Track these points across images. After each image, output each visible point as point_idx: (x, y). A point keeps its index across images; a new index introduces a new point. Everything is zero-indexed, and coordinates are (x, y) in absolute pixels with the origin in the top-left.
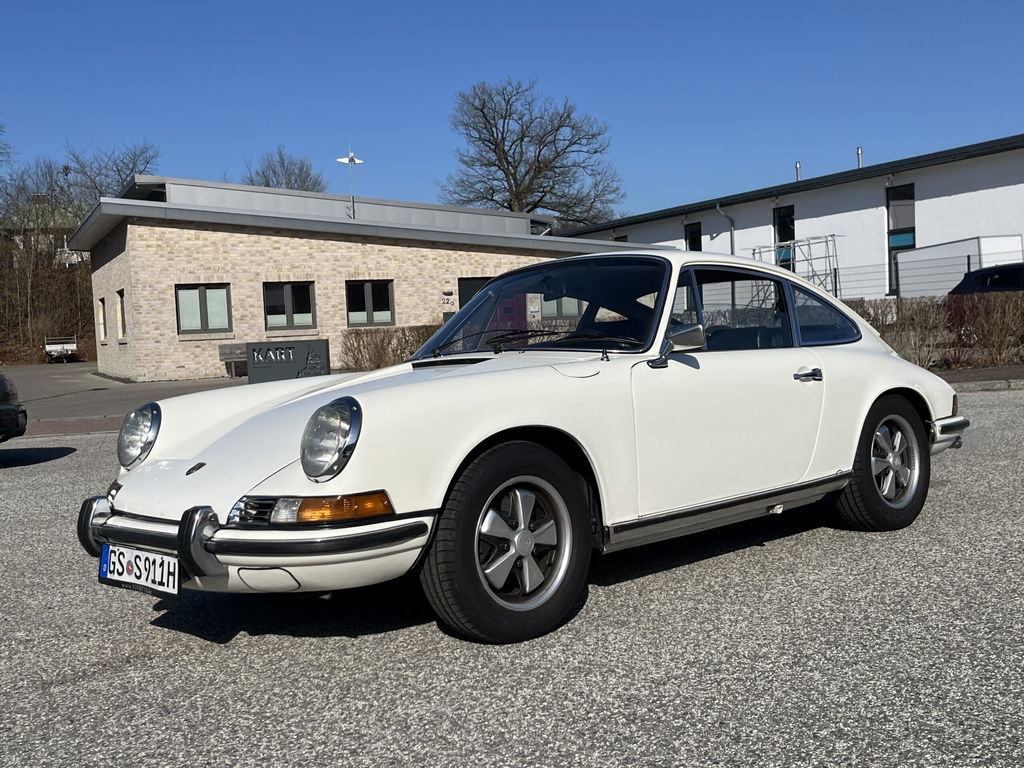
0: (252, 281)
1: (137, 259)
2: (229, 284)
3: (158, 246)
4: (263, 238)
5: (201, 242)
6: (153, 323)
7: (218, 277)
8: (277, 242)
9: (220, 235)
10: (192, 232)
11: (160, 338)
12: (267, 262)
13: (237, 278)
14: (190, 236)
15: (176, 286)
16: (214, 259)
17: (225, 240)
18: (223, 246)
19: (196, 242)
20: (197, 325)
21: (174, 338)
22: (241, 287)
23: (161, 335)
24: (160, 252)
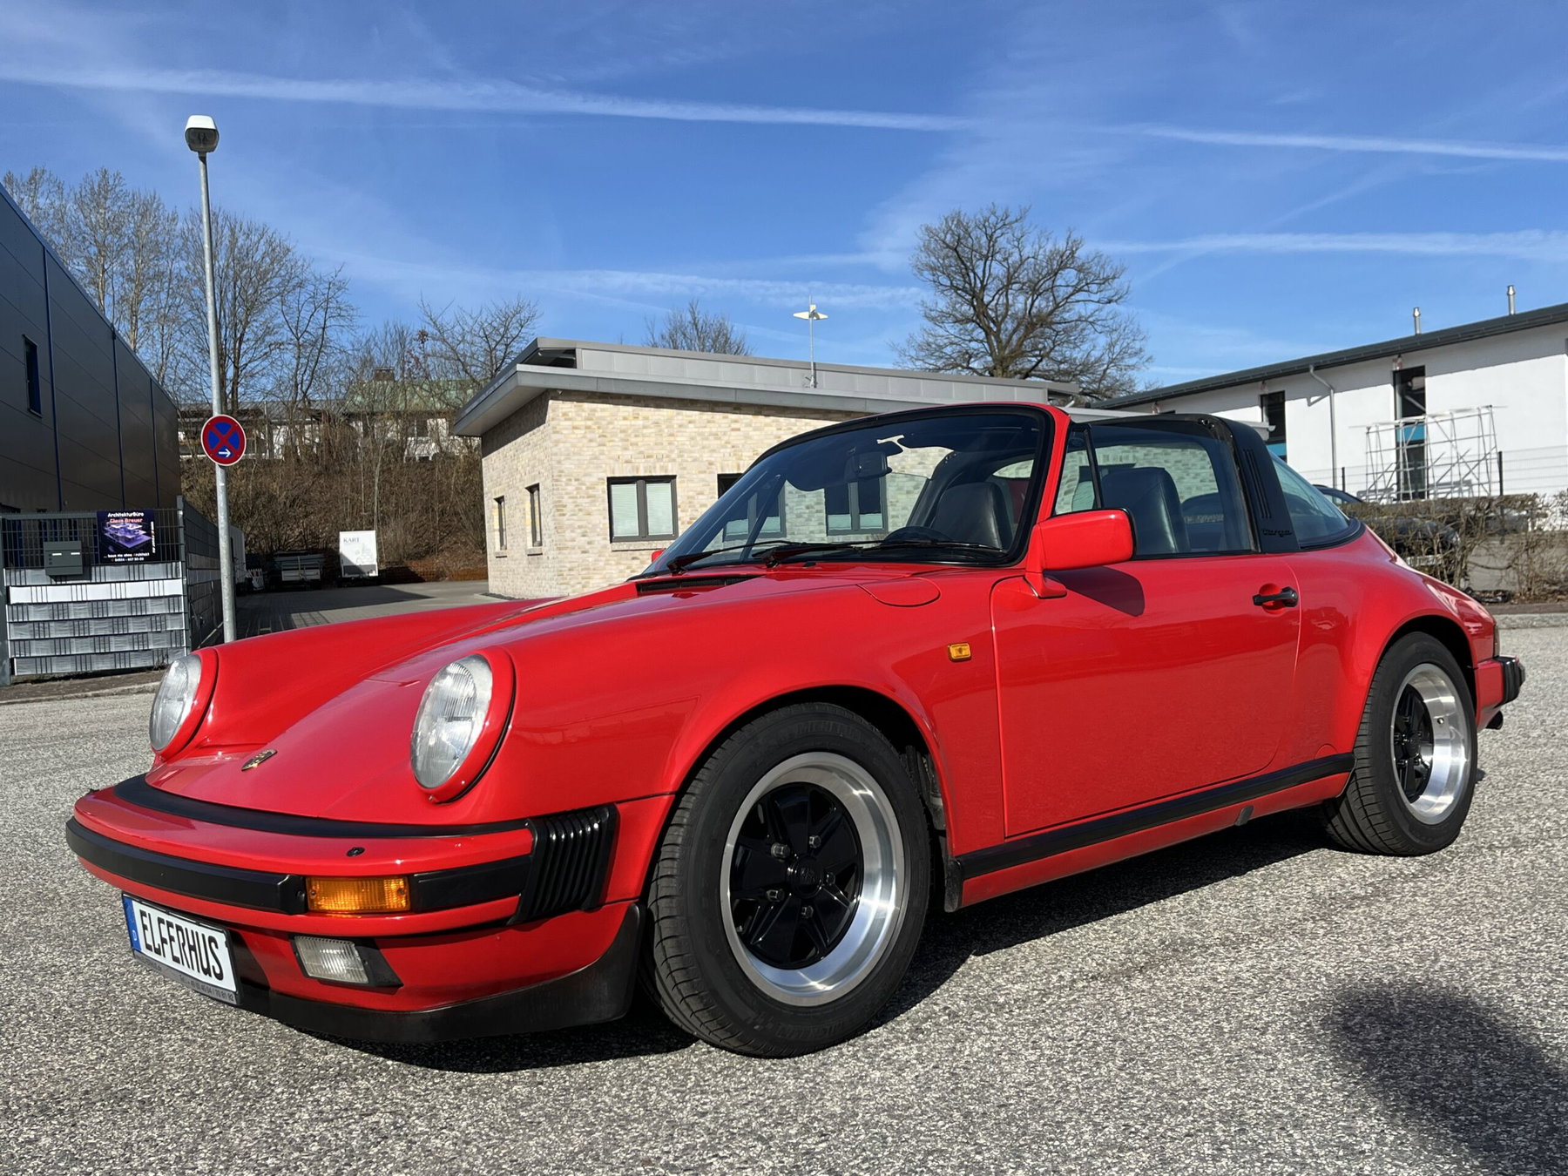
0: (705, 472)
1: (561, 445)
2: (674, 477)
3: (588, 428)
4: (718, 416)
5: (640, 422)
6: (580, 527)
7: (662, 467)
8: (736, 421)
9: (666, 413)
10: (630, 409)
11: (588, 547)
12: (724, 447)
13: (685, 469)
14: (626, 414)
15: (609, 479)
16: (656, 444)
17: (670, 419)
18: (667, 427)
19: (633, 422)
20: (635, 531)
21: (605, 547)
22: (691, 481)
23: (589, 543)
24: (589, 436)
